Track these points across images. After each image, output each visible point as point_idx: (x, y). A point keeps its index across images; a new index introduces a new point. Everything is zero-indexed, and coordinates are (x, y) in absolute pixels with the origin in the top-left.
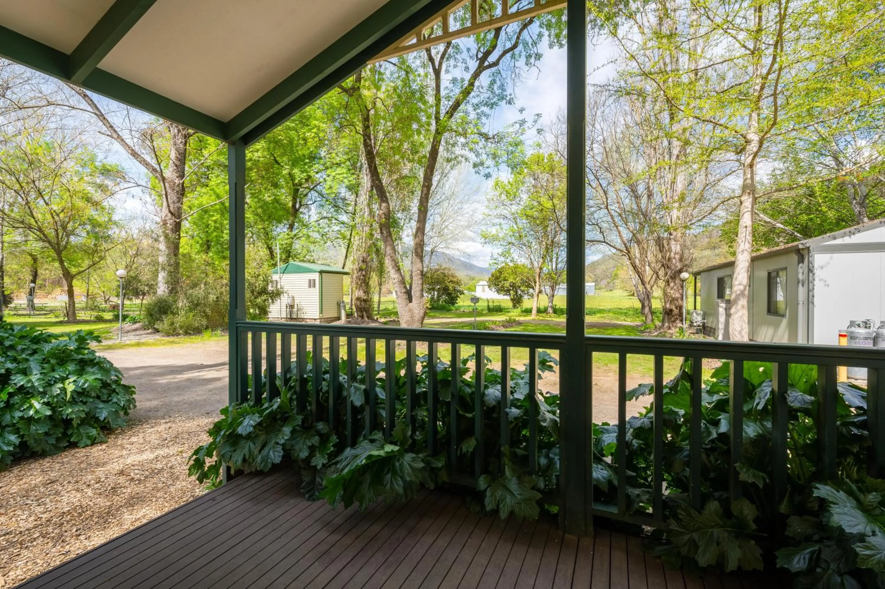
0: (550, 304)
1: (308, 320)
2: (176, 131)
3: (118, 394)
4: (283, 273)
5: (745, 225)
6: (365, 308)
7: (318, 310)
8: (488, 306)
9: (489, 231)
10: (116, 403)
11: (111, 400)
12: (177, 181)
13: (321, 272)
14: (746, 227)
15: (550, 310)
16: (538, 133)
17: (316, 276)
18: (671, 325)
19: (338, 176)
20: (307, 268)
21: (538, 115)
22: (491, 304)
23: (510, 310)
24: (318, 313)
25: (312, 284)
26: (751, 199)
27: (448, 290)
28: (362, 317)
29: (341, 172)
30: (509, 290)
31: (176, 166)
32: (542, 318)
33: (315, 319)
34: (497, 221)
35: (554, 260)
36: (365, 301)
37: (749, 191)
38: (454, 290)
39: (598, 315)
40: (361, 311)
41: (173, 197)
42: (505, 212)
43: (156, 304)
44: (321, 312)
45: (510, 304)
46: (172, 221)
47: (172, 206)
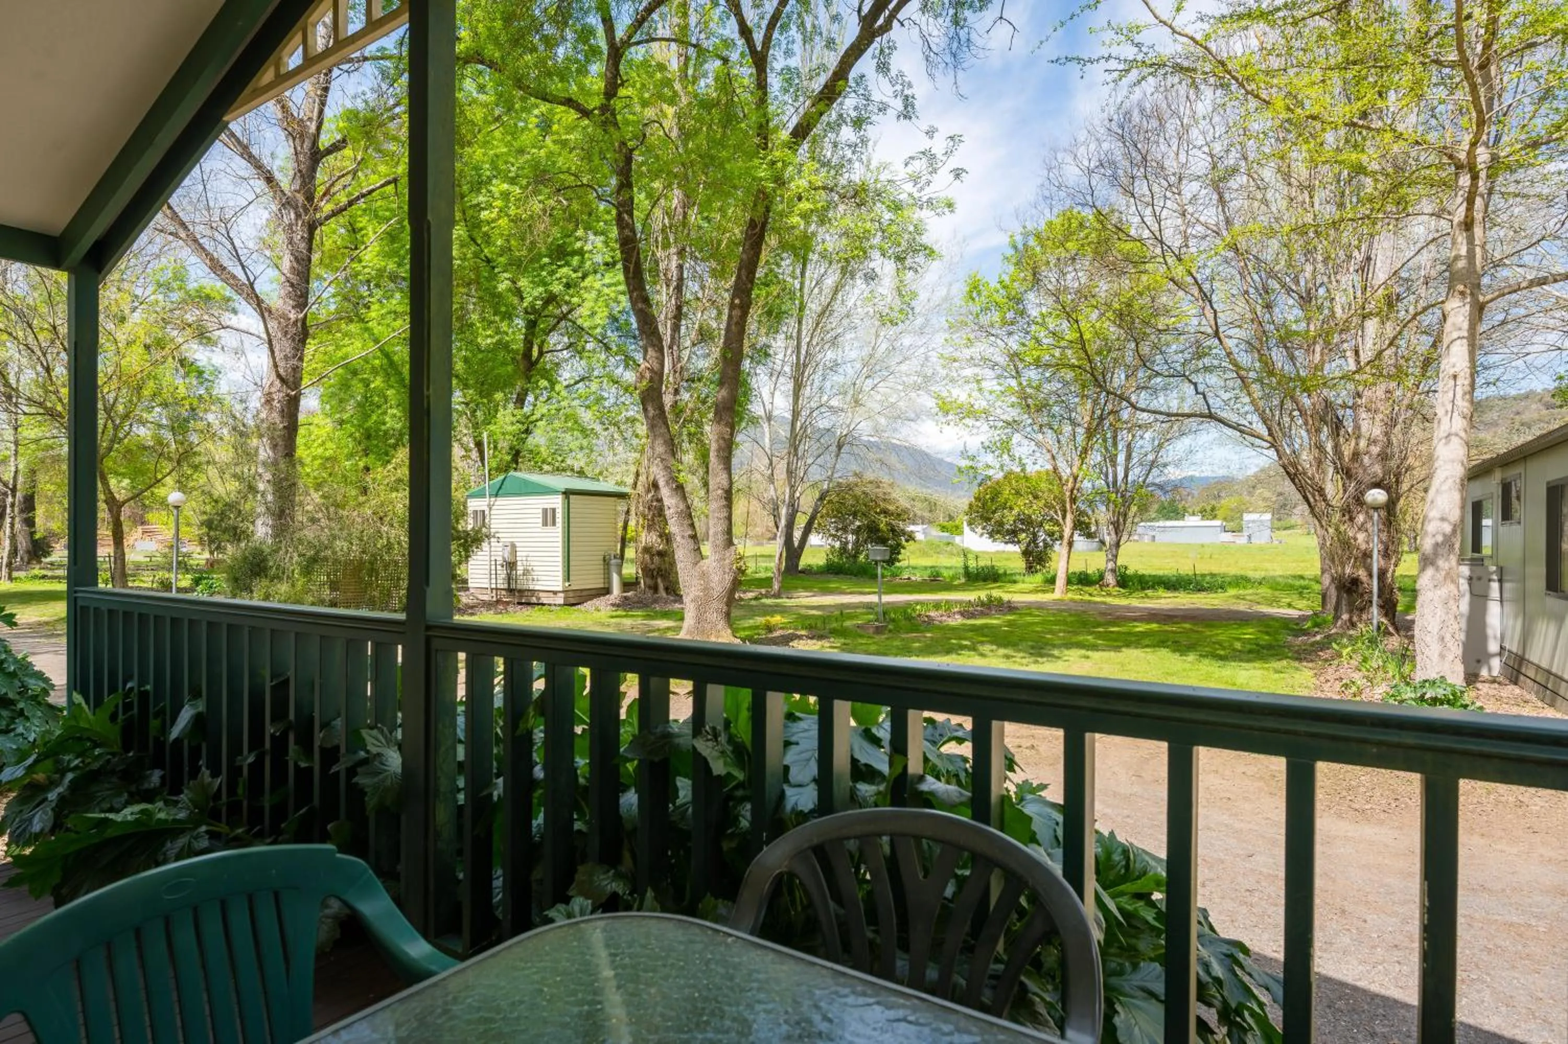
0: (1111, 565)
1: (541, 594)
2: (293, 216)
3: (27, 719)
4: (496, 495)
5: (1452, 371)
6: (660, 570)
7: (560, 574)
8: (966, 568)
9: (955, 396)
10: (22, 734)
11: (14, 729)
12: (292, 316)
13: (567, 493)
14: (1455, 377)
15: (1110, 579)
16: (957, 176)
17: (557, 502)
18: (1355, 619)
19: (606, 290)
20: (539, 485)
21: (952, 138)
22: (972, 564)
23: (1017, 578)
24: (560, 579)
25: (548, 517)
26: (1468, 307)
27: (878, 530)
28: (655, 589)
29: (614, 280)
30: (1014, 533)
31: (292, 285)
32: (1087, 597)
33: (555, 593)
34: (969, 372)
35: (1121, 458)
36: (661, 554)
37: (1461, 287)
38: (893, 530)
39: (1232, 592)
40: (653, 577)
41: (283, 347)
42: (989, 352)
43: (245, 558)
44: (568, 578)
45: (1020, 564)
46: (281, 395)
47: (281, 364)
